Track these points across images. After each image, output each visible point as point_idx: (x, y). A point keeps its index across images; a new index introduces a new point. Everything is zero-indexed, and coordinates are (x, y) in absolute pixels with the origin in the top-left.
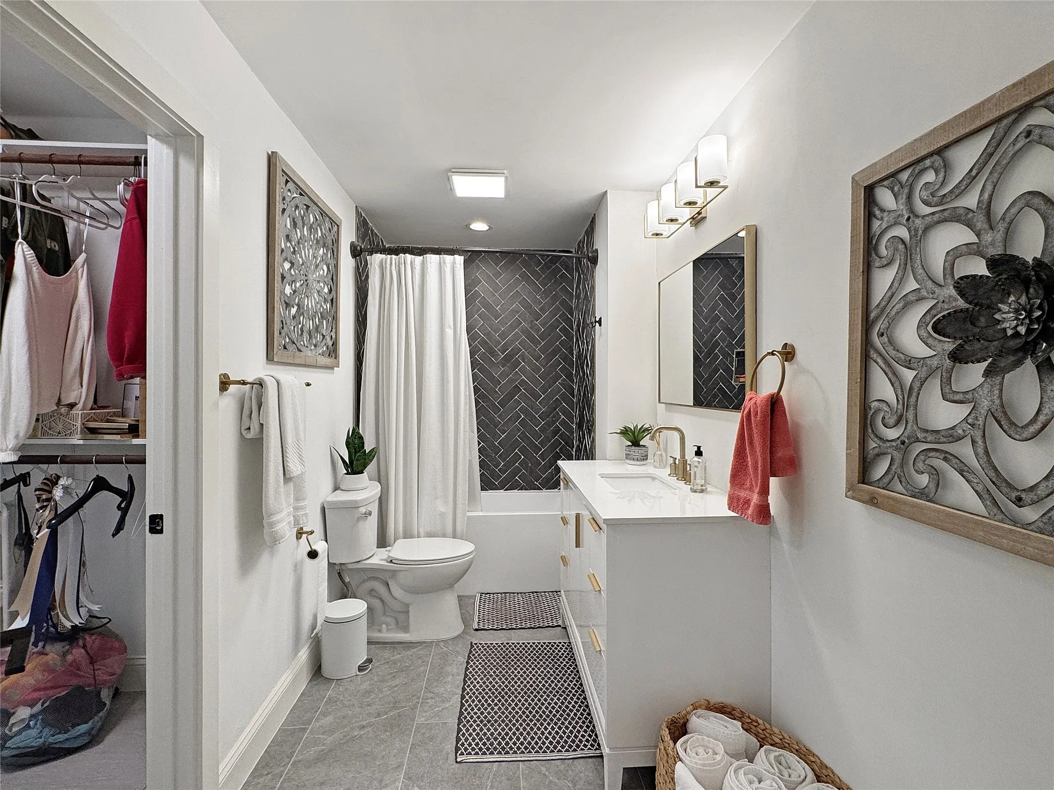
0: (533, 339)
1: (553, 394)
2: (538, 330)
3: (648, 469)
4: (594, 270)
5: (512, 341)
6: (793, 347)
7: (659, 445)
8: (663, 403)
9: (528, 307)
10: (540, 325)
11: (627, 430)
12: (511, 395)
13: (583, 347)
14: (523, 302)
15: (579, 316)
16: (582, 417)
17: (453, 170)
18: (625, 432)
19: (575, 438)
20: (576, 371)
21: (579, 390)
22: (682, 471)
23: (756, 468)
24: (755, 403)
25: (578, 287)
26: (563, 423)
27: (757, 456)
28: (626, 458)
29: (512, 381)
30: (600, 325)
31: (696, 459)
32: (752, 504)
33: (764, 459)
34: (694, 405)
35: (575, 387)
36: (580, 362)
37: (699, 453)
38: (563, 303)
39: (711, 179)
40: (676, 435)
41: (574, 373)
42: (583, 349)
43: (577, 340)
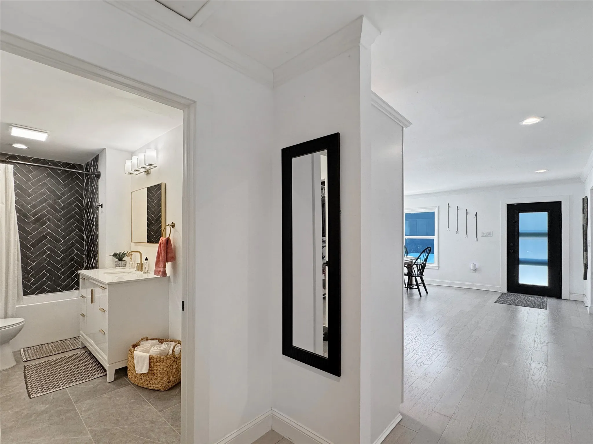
0: (55, 210)
1: (69, 240)
2: (59, 205)
3: (127, 269)
4: (98, 180)
5: (41, 210)
6: (174, 224)
7: (131, 259)
8: (134, 242)
9: (52, 192)
10: (61, 202)
11: (116, 254)
12: (40, 240)
13: (90, 216)
14: (49, 189)
15: (88, 200)
16: (89, 251)
17: (12, 125)
18: (115, 255)
19: (84, 263)
20: (85, 227)
21: (87, 237)
22: (140, 268)
23: (162, 260)
24: (162, 241)
25: (87, 184)
26: (77, 255)
27: (162, 257)
28: (116, 266)
29: (40, 233)
30: (102, 207)
31: (145, 261)
32: (161, 271)
33: (164, 257)
34: (148, 242)
35: (84, 236)
36: (88, 223)
37: (146, 259)
38: (77, 191)
39: (151, 163)
40: (139, 254)
41: (84, 228)
42: (90, 217)
43: (86, 211)
